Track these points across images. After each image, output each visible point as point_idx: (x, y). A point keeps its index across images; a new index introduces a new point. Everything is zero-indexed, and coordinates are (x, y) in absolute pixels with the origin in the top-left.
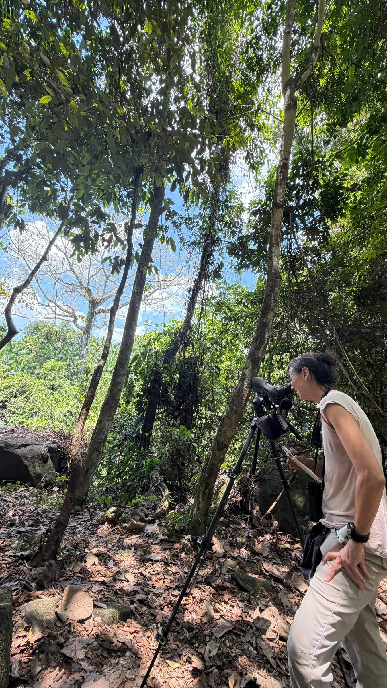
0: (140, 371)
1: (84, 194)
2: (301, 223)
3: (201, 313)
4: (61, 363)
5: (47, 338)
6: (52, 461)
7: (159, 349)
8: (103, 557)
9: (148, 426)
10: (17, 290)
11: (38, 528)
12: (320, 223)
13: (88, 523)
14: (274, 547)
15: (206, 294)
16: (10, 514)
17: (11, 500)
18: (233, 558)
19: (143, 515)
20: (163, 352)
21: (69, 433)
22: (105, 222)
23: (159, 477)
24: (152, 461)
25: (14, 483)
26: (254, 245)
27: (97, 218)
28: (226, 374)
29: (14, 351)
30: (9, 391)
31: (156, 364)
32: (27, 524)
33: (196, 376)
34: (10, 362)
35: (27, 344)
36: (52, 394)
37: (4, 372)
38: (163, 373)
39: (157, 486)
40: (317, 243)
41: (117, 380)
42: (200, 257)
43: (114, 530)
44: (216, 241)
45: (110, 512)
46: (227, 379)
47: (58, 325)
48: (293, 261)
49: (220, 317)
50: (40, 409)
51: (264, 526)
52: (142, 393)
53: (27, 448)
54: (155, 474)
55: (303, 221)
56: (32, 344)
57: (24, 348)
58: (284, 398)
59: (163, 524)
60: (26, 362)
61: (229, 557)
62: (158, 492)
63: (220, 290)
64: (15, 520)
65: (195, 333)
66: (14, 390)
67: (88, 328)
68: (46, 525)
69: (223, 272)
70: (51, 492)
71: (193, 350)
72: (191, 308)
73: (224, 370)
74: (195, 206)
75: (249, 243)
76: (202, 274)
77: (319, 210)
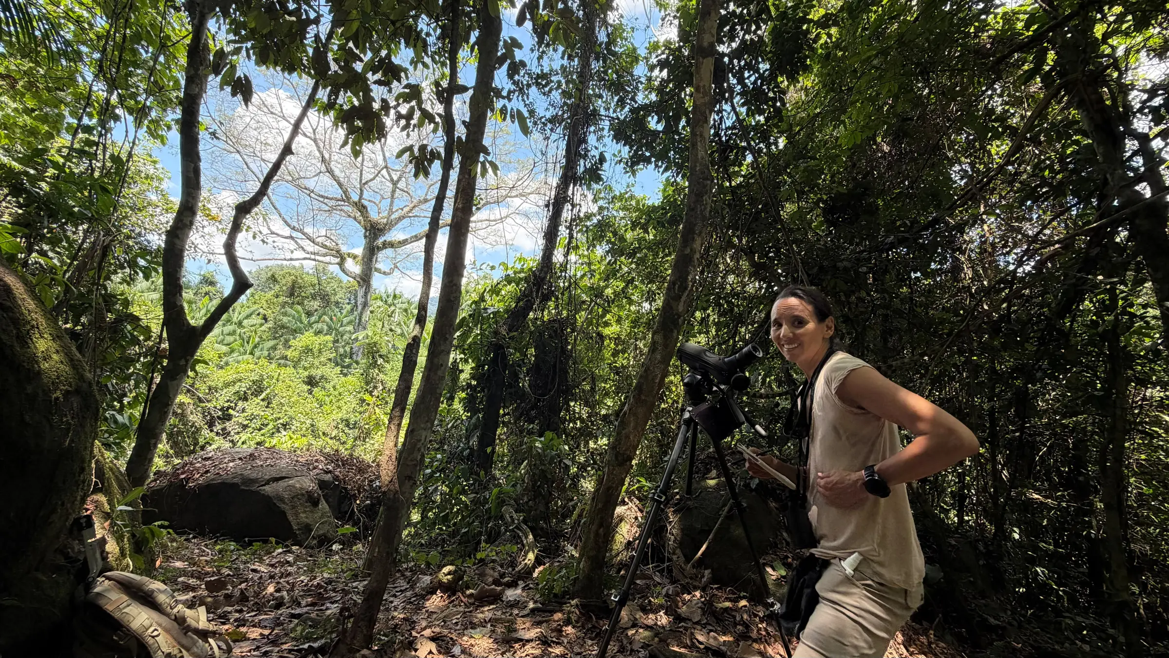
0: (470, 345)
1: (357, 30)
2: (738, 83)
3: (570, 242)
4: (323, 338)
5: (291, 295)
6: (327, 502)
7: (501, 307)
8: (443, 641)
9: (488, 438)
10: (243, 209)
11: (324, 608)
12: (769, 84)
13: (408, 594)
14: (708, 608)
15: (575, 211)
16: (271, 589)
17: (263, 569)
18: (647, 627)
19: (496, 574)
20: (507, 311)
21: (351, 455)
22: (399, 81)
23: (515, 516)
24: (500, 492)
25: (266, 542)
26: (658, 122)
27: (384, 75)
28: (613, 346)
29: (235, 320)
30: (233, 389)
31: (496, 333)
32: (303, 603)
33: (564, 350)
34: (230, 339)
35: (255, 307)
36: (310, 392)
37: (220, 357)
38: (508, 347)
39: (513, 530)
40: (762, 119)
41: (436, 360)
42: (563, 145)
43: (453, 601)
44: (593, 117)
45: (445, 573)
46: (615, 354)
47: (311, 272)
48: (724, 151)
49: (600, 250)
50: (291, 418)
51: (691, 578)
52: (474, 383)
53: (282, 484)
54: (509, 512)
55: (741, 81)
56: (265, 305)
57: (251, 315)
58: (737, 372)
59: (531, 586)
60: (257, 339)
61: (641, 627)
62: (516, 539)
63: (601, 203)
64: (282, 597)
65: (559, 277)
66: (242, 387)
67: (366, 275)
68: (336, 602)
69: (606, 172)
70: (330, 553)
71: (556, 307)
72: (551, 235)
73: (610, 339)
74: (551, 52)
75: (650, 119)
76: (570, 174)
77: (769, 59)
